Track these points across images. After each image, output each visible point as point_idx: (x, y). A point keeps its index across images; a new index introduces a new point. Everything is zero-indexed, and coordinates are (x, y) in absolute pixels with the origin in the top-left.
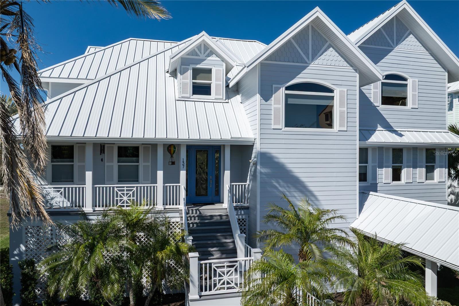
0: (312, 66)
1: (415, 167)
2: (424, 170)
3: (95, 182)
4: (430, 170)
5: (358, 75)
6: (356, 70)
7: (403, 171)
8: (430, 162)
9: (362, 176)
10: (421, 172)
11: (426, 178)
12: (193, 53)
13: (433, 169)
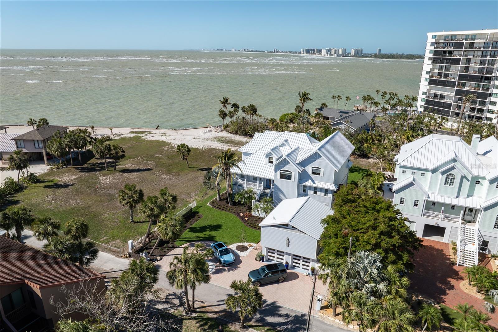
0: (287, 166)
1: (321, 192)
3: (247, 181)
5: (298, 170)
7: (317, 192)
8: (326, 191)
9: (304, 191)
10: (323, 194)
11: (325, 195)
12: (269, 153)
13: (327, 194)
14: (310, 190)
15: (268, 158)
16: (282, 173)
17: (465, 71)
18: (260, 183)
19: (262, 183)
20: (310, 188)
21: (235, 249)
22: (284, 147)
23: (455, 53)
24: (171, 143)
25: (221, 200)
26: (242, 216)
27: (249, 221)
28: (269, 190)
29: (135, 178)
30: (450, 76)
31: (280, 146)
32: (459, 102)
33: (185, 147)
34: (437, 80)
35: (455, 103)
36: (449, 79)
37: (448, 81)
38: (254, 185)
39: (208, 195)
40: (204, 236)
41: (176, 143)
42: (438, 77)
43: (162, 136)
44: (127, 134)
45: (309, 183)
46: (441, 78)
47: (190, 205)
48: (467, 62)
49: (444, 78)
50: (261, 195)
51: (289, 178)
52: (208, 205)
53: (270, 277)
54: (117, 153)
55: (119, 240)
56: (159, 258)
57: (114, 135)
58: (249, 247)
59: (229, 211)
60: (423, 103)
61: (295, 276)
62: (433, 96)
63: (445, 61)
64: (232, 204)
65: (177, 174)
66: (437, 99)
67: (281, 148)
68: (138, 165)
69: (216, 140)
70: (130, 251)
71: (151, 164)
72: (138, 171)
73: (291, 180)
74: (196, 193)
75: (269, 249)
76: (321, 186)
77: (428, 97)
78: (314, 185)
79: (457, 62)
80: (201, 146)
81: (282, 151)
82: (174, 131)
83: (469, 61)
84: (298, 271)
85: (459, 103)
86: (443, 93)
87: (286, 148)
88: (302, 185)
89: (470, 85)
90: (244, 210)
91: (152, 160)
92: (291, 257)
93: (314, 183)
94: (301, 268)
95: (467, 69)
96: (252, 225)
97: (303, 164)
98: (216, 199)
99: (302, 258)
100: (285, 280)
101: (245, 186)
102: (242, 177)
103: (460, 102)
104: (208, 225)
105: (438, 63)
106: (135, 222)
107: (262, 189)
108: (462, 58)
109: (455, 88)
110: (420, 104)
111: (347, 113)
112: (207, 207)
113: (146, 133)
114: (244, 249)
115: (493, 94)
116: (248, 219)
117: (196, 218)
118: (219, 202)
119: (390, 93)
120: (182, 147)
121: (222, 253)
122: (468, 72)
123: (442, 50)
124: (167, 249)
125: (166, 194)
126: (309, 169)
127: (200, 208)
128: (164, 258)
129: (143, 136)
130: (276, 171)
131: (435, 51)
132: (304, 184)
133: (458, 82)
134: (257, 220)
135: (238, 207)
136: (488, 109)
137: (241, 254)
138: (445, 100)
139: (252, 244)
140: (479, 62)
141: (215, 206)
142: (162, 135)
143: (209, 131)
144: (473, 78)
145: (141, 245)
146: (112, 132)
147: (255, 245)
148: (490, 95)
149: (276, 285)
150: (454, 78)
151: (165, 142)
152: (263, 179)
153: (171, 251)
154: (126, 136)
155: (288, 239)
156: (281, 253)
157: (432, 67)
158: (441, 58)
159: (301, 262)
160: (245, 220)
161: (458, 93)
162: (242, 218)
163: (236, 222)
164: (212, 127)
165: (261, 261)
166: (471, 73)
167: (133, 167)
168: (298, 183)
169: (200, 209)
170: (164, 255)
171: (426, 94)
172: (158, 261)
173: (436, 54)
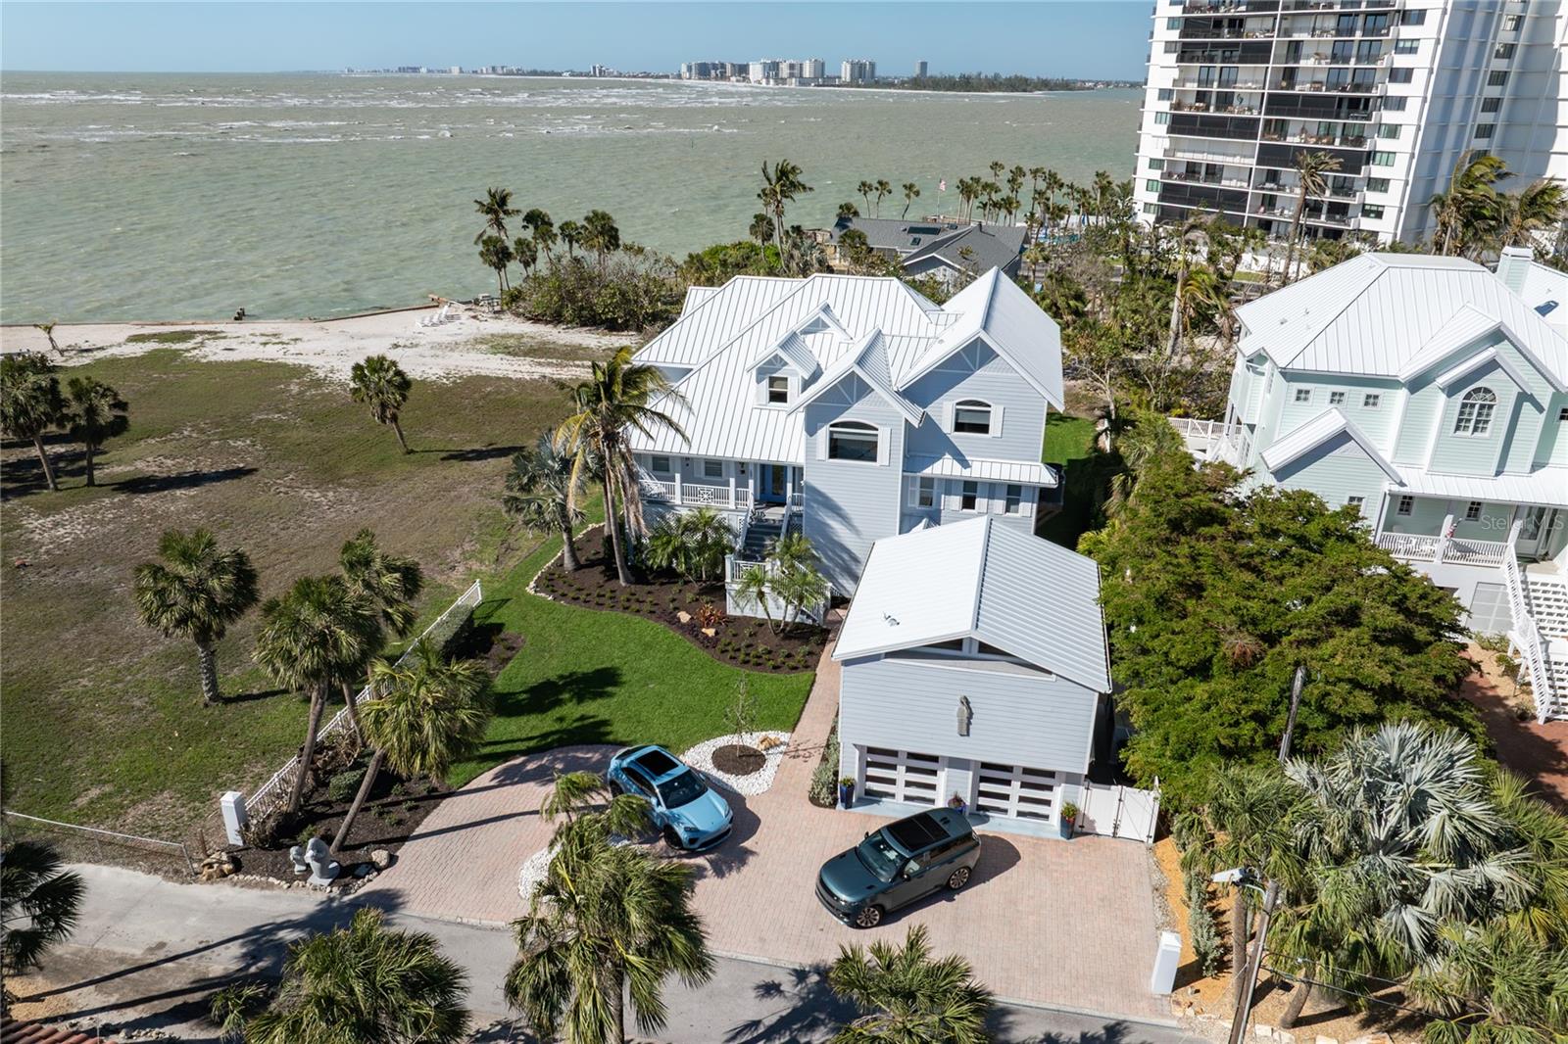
0: (857, 406)
1: (991, 496)
2: (1004, 502)
3: (683, 481)
4: (1012, 503)
5: (903, 416)
7: (977, 500)
8: (1013, 493)
9: (926, 501)
10: (999, 505)
11: (1008, 510)
12: (770, 362)
13: (1017, 502)
14: (948, 493)
15: (766, 382)
16: (835, 436)
17: (1284, 84)
18: (742, 483)
19: (751, 482)
20: (949, 486)
21: (707, 767)
22: (819, 335)
23: (1249, 25)
24: (308, 367)
25: (579, 567)
26: (687, 624)
27: (724, 640)
28: (783, 510)
29: (186, 511)
30: (1236, 102)
31: (805, 332)
32: (1268, 185)
33: (387, 371)
34: (1196, 117)
35: (1257, 189)
36: (1231, 112)
37: (1232, 118)
38: (716, 496)
39: (519, 553)
40: (557, 726)
41: (328, 366)
42: (1197, 109)
43: (265, 344)
44: (119, 345)
45: (945, 467)
46: (1207, 109)
47: (459, 602)
48: (1292, 54)
49: (1217, 109)
50: (749, 531)
51: (865, 451)
52: (530, 590)
53: (919, 874)
54: (92, 411)
55: (166, 794)
56: (380, 856)
57: (62, 352)
58: (767, 749)
59: (626, 608)
60: (1153, 198)
61: (1002, 856)
62: (1183, 169)
63: (1219, 53)
64: (632, 579)
65: (366, 481)
66: (1198, 180)
67: (809, 338)
68: (188, 457)
69: (484, 347)
70: (235, 840)
71: (243, 450)
72: (195, 480)
73: (874, 459)
74: (467, 547)
75: (871, 750)
76: (995, 476)
77: (1170, 175)
78: (966, 473)
79: (1258, 52)
80: (434, 371)
81: (816, 352)
82: (312, 325)
83: (1295, 49)
84: (1007, 830)
85: (1271, 189)
86: (1217, 159)
87: (828, 337)
88: (914, 478)
89: (1303, 130)
90: (689, 596)
91: (247, 436)
92: (971, 773)
93: (965, 464)
94: (1012, 814)
95: (1290, 75)
96: (742, 657)
97: (920, 392)
98: (560, 564)
99: (1018, 772)
100: (975, 877)
101: (678, 501)
102: (661, 465)
103: (1272, 185)
104: (561, 677)
105: (1198, 61)
106: (228, 701)
107: (752, 507)
108: (1275, 39)
109: (1258, 142)
110: (1144, 197)
111: (935, 231)
112: (531, 599)
113: (199, 339)
114: (748, 761)
115: (1378, 156)
116: (717, 633)
117: (497, 649)
118: (577, 575)
119: (1035, 172)
120: (374, 371)
121: (673, 796)
122: (1293, 88)
123: (1210, 18)
124: (410, 809)
125: (367, 562)
126: (944, 412)
127: (500, 606)
128: (406, 851)
129: (188, 351)
130: (811, 430)
131: (1187, 19)
132: (927, 472)
133: (1268, 122)
134: (755, 634)
135: (657, 587)
136: (1364, 205)
137: (739, 783)
138: (1224, 182)
139: (772, 735)
140: (1329, 52)
141: (564, 595)
142: (264, 339)
143: (447, 317)
144: (1312, 106)
145: (285, 805)
146: (51, 339)
147: (784, 737)
148: (1370, 157)
149: (942, 905)
150: (1250, 109)
151: (285, 366)
152: (751, 468)
153: (428, 813)
154: (116, 351)
155: (966, 702)
156: (925, 763)
157: (1177, 77)
158: (1206, 43)
159: (1015, 790)
160: (706, 636)
161: (1267, 155)
162: (692, 630)
163: (670, 651)
164: (456, 305)
165: (840, 806)
166: (1302, 89)
167: (170, 467)
168: (903, 471)
169: (504, 610)
170: (404, 839)
171: (1161, 167)
172: (379, 870)
173: (1190, 31)
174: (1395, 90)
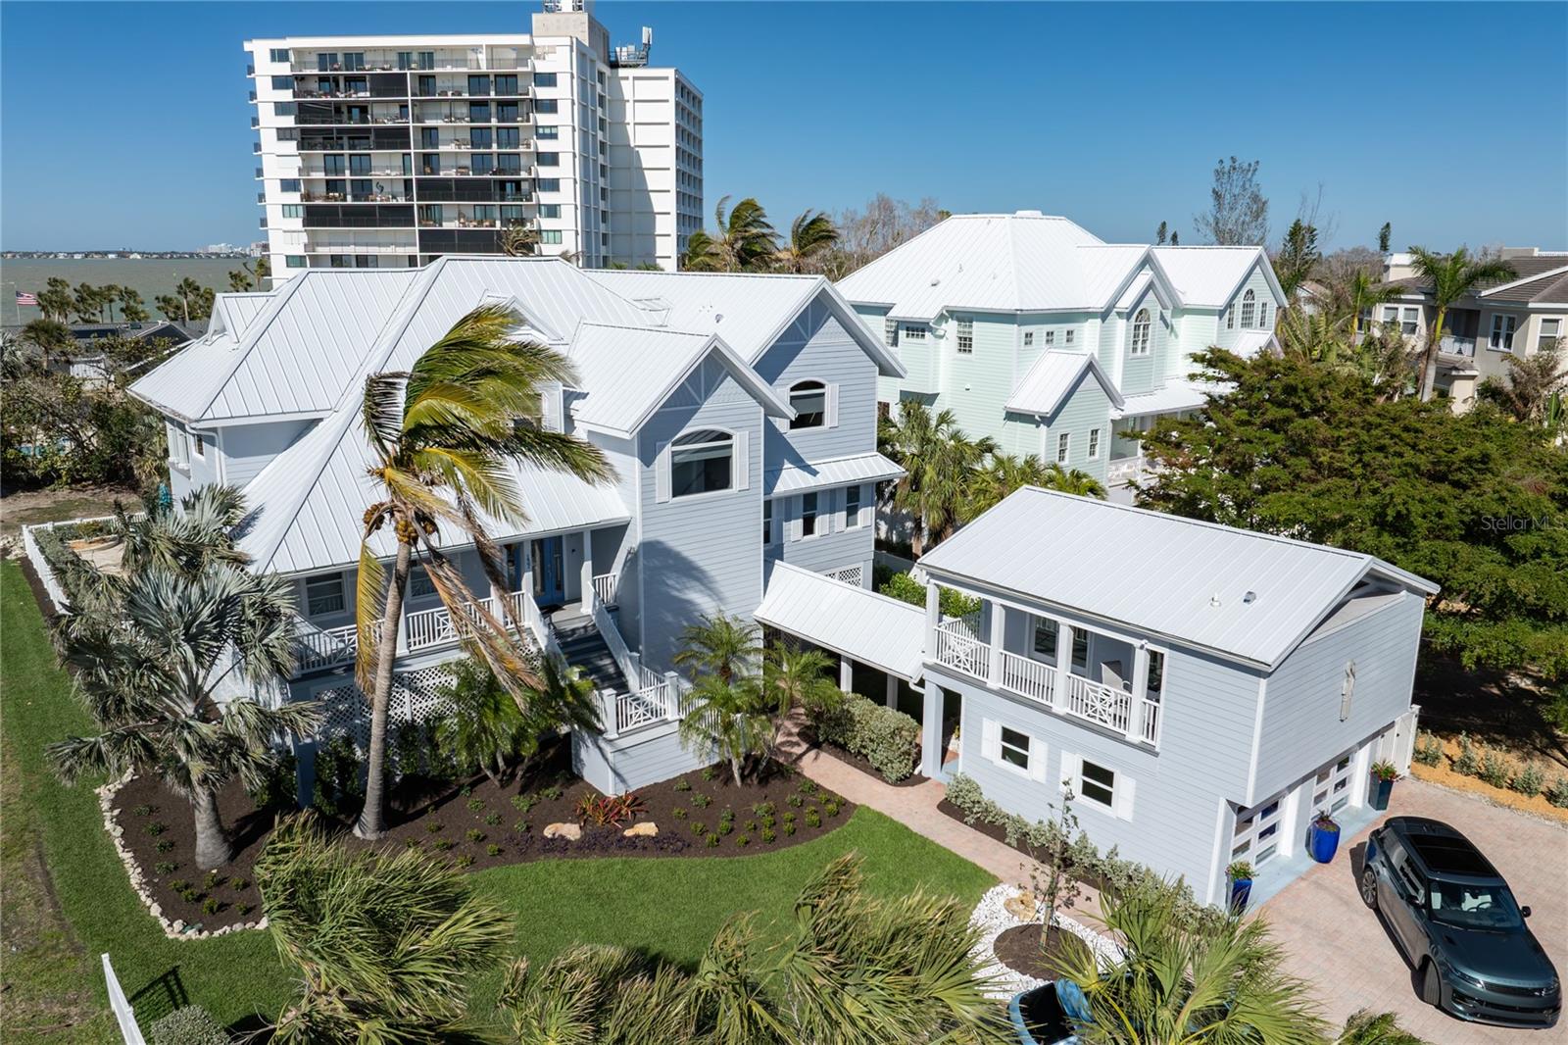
0: (707, 405)
1: (832, 511)
2: (844, 513)
4: (852, 511)
5: (762, 410)
6: (759, 403)
7: (818, 520)
8: (853, 500)
10: (841, 519)
11: (847, 524)
13: (857, 510)
14: (788, 519)
16: (680, 459)
17: (428, 170)
18: (511, 584)
19: (527, 579)
20: (794, 506)
26: (590, 838)
28: (582, 610)
34: (333, 207)
37: (377, 206)
42: (328, 198)
45: (787, 481)
46: (345, 199)
48: (427, 140)
49: (355, 198)
63: (345, 141)
73: (728, 485)
76: (844, 478)
79: (395, 138)
83: (429, 135)
86: (368, 251)
89: (461, 214)
95: (432, 160)
96: (755, 835)
105: (321, 148)
108: (411, 125)
109: (417, 228)
115: (544, 234)
116: (660, 826)
122: (438, 172)
123: (330, 102)
131: (300, 104)
132: (776, 490)
133: (420, 207)
140: (468, 137)
144: (463, 190)
148: (537, 236)
152: (528, 550)
157: (300, 165)
158: (331, 129)
160: (656, 838)
161: (427, 241)
162: (614, 841)
168: (763, 493)
173: (308, 116)
174: (545, 172)
